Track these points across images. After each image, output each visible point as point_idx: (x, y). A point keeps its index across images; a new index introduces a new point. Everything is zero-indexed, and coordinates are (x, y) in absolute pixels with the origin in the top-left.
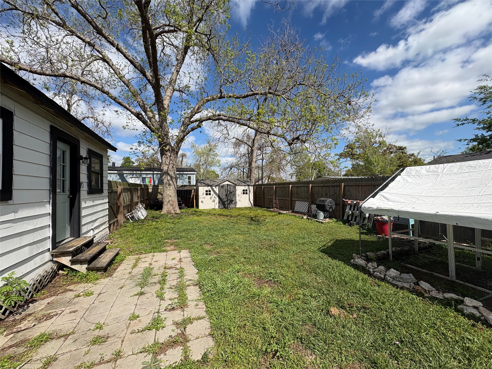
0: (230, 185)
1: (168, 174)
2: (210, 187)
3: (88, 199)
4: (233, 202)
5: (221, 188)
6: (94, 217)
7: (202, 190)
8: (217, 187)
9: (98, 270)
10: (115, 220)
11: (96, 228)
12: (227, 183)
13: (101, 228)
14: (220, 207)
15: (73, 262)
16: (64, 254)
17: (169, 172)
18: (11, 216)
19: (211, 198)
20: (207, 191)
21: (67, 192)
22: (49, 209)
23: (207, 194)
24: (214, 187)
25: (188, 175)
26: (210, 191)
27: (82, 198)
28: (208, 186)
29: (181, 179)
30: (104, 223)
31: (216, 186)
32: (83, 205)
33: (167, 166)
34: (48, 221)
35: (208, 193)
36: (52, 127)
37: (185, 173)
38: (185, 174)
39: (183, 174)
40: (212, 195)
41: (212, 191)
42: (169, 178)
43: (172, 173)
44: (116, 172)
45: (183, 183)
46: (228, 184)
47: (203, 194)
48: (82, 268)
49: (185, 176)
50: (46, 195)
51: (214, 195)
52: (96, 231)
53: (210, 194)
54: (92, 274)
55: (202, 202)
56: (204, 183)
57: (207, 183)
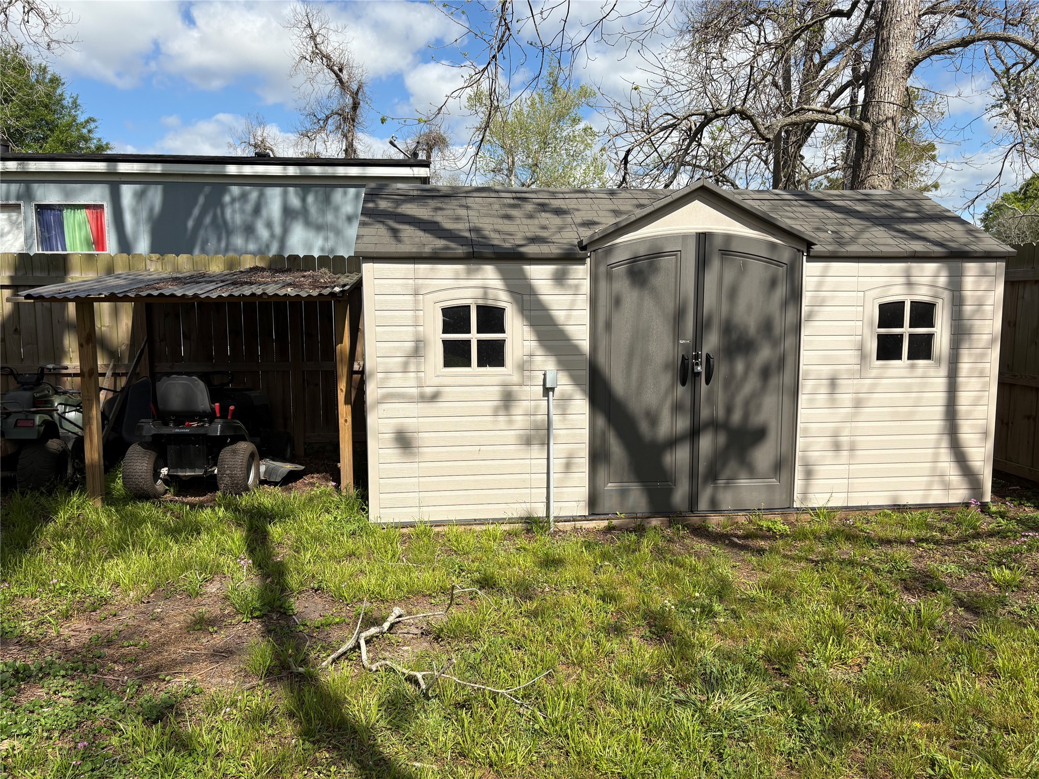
0: (727, 245)
2: (489, 274)
5: (622, 285)
8: (581, 273)
12: (697, 218)
19: (508, 400)
20: (455, 318)
23: (456, 355)
24: (540, 274)
26: (491, 319)
28: (477, 253)
31: (569, 257)
35: (474, 336)
40: (524, 367)
41: (513, 319)
46: (703, 238)
51: (546, 364)
53: (493, 355)
55: (404, 441)
56: (431, 227)
57: (461, 227)
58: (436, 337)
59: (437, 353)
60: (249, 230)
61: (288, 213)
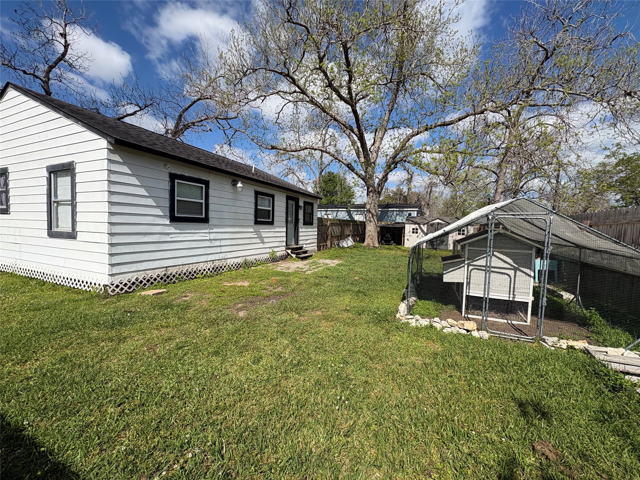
0: (441, 223)
1: (370, 212)
2: (417, 225)
3: (303, 228)
4: (444, 244)
5: (430, 226)
6: (307, 238)
7: (409, 228)
8: (426, 226)
9: (299, 258)
10: (325, 244)
11: (308, 244)
12: (438, 221)
13: (312, 245)
14: (428, 247)
15: (292, 253)
16: (289, 249)
17: (371, 210)
18: (273, 230)
19: (418, 236)
20: (413, 229)
21: (294, 223)
22: (285, 229)
23: (413, 232)
24: (422, 226)
25: (408, 212)
26: (417, 229)
27: (299, 226)
28: (415, 223)
29: (401, 216)
30: (314, 243)
31: (424, 224)
32: (300, 230)
33: (369, 205)
34: (284, 234)
35: (415, 231)
36: (287, 196)
37: (405, 209)
38: (405, 211)
39: (402, 211)
40: (420, 233)
41: (419, 230)
42: (371, 215)
43: (373, 211)
44: (345, 209)
45: (402, 220)
46: (438, 223)
47: (410, 232)
48: (294, 256)
49: (405, 213)
50: (284, 224)
51: (422, 234)
52: (308, 246)
53: (417, 233)
54: (297, 259)
55: (408, 240)
56: (412, 221)
57: (415, 221)
58: (412, 231)
59: (411, 232)
60: (391, 217)
61: (397, 215)
